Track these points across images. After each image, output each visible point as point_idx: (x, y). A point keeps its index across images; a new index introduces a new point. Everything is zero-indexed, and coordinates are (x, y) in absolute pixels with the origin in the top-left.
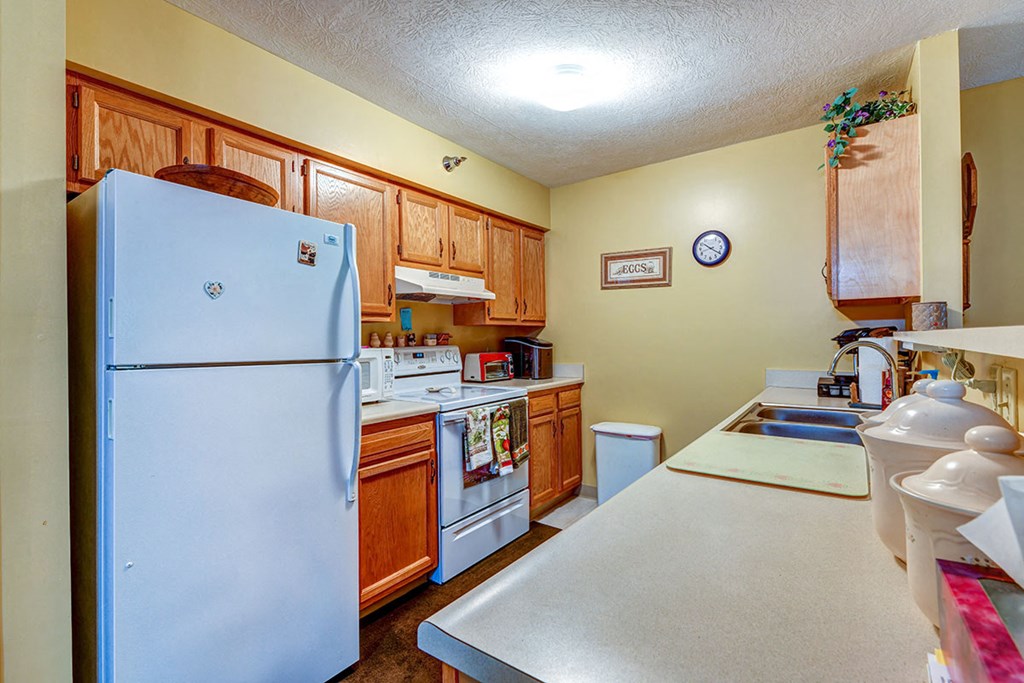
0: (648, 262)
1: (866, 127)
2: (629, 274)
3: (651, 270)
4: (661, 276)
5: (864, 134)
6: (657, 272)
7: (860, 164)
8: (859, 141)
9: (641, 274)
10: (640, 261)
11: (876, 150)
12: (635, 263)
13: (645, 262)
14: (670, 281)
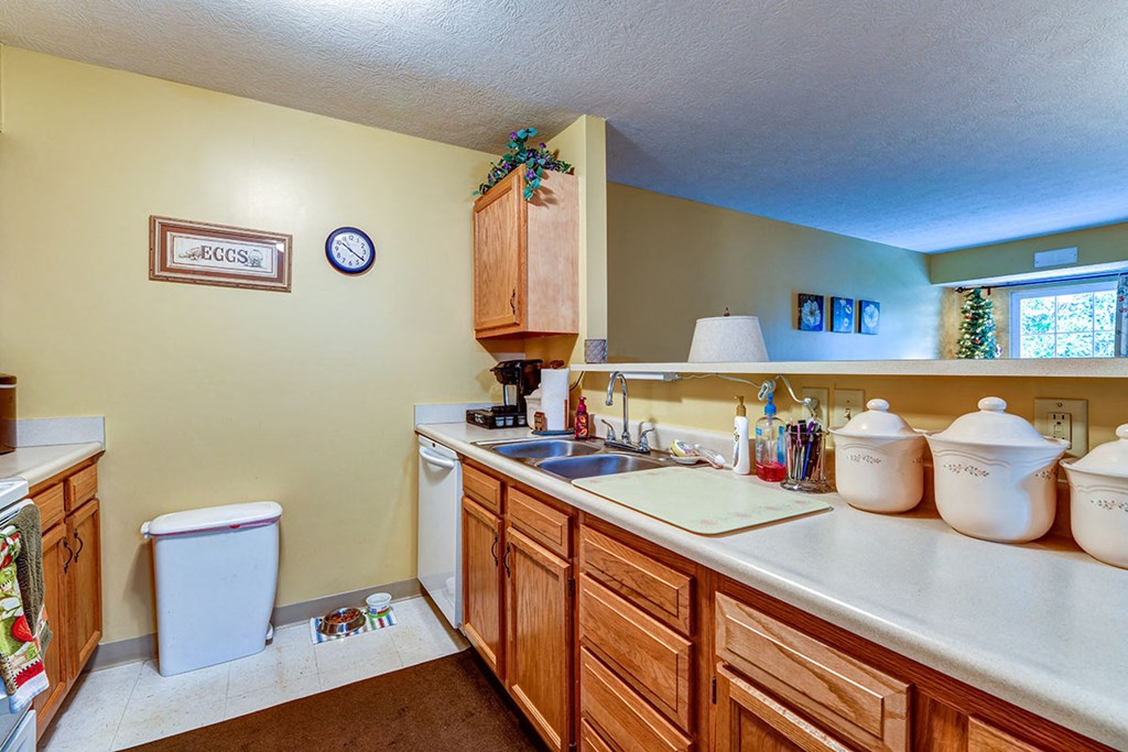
0: (251, 249)
1: (549, 172)
2: (213, 262)
3: (256, 263)
4: (274, 275)
5: (546, 177)
6: (268, 267)
7: (542, 204)
8: (543, 183)
9: (238, 265)
10: (237, 246)
11: (554, 196)
12: (226, 246)
13: (246, 248)
14: (289, 285)
